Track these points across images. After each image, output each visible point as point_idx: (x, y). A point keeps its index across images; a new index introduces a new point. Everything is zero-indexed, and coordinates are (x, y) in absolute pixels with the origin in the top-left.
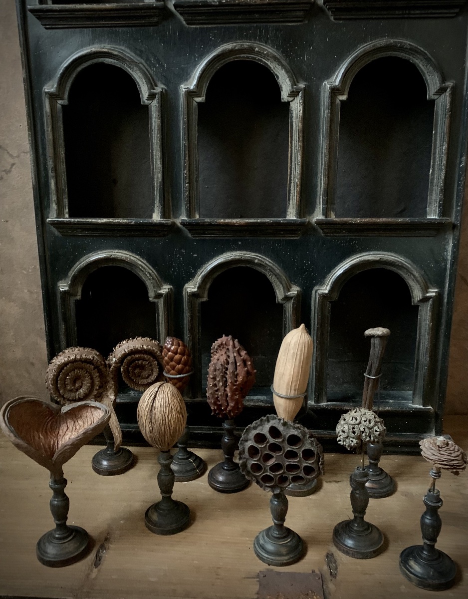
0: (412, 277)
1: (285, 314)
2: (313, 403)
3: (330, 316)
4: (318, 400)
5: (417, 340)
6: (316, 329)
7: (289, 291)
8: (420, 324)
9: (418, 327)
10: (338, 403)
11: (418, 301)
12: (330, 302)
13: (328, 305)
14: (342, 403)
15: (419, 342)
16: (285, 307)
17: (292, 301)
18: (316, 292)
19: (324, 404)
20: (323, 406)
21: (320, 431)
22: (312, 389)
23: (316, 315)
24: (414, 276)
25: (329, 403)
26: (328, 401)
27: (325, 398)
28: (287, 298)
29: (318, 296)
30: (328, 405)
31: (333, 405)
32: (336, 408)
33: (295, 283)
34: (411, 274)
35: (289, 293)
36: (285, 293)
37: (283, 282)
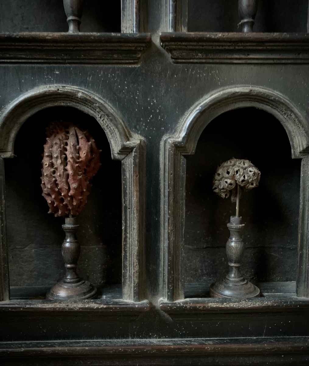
0: (293, 116)
1: (125, 175)
2: (166, 300)
3: (185, 176)
4: (172, 296)
5: (301, 206)
6: (167, 194)
7: (128, 140)
8: (304, 184)
9: (301, 189)
10: (200, 299)
11: (300, 152)
12: (185, 156)
13: (183, 161)
14: (205, 299)
15: (304, 209)
16: (124, 164)
17: (133, 154)
18: (165, 142)
19: (181, 301)
20: (179, 303)
21: (176, 339)
22: (164, 281)
23: (167, 174)
24: (295, 115)
25: (188, 299)
26: (186, 297)
27: (182, 292)
28: (126, 151)
29: (168, 147)
30: (186, 303)
31: (194, 302)
32: (198, 305)
33: (137, 131)
34: (292, 111)
35: (128, 142)
36: (122, 141)
37: (119, 126)
